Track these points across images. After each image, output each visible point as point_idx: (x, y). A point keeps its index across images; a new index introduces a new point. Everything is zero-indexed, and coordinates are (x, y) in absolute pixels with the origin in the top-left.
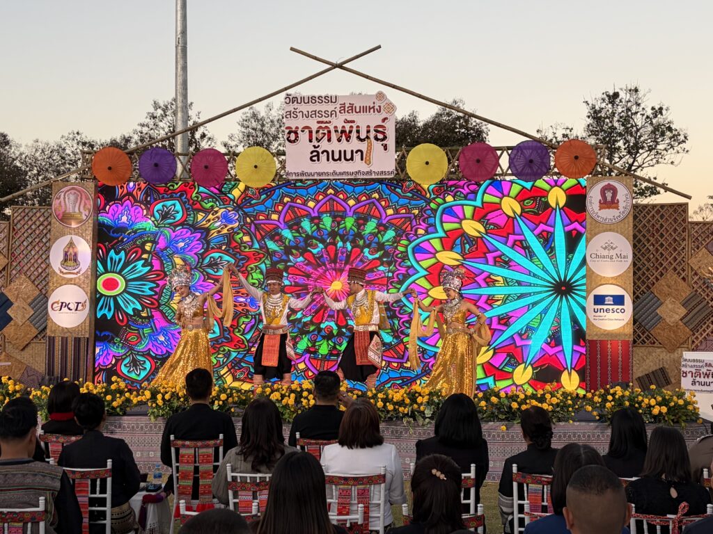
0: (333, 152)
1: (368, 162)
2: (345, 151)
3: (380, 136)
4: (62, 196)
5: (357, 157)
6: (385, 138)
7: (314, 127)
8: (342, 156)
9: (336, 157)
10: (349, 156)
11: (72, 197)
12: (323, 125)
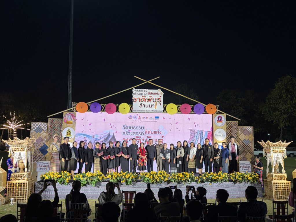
0: (146, 105)
1: (156, 108)
2: (149, 105)
3: (159, 101)
4: (66, 116)
5: (153, 106)
6: (160, 101)
7: (141, 98)
8: (149, 106)
9: (147, 106)
10: (150, 106)
11: (70, 116)
12: (143, 98)
